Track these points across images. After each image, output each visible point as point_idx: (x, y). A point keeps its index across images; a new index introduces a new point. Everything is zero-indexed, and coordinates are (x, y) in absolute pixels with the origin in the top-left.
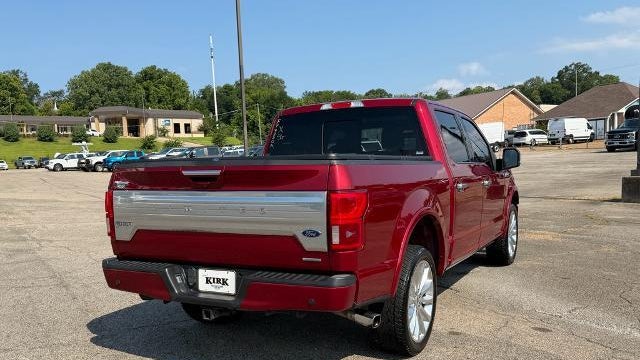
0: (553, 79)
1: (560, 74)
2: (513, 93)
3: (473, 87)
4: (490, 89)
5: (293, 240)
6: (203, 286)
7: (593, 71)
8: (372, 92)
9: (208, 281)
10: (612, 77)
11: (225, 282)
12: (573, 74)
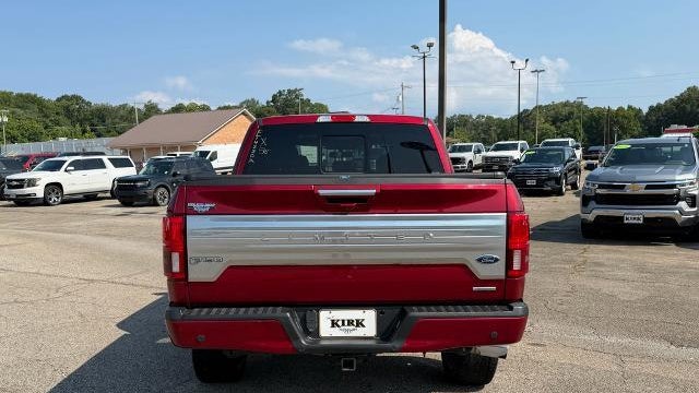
0: (268, 102)
1: (274, 97)
2: (243, 113)
3: (186, 103)
4: (205, 108)
5: (463, 268)
6: (326, 330)
7: (305, 98)
8: (65, 97)
9: (334, 324)
10: (321, 105)
11: (359, 323)
12: (286, 100)
